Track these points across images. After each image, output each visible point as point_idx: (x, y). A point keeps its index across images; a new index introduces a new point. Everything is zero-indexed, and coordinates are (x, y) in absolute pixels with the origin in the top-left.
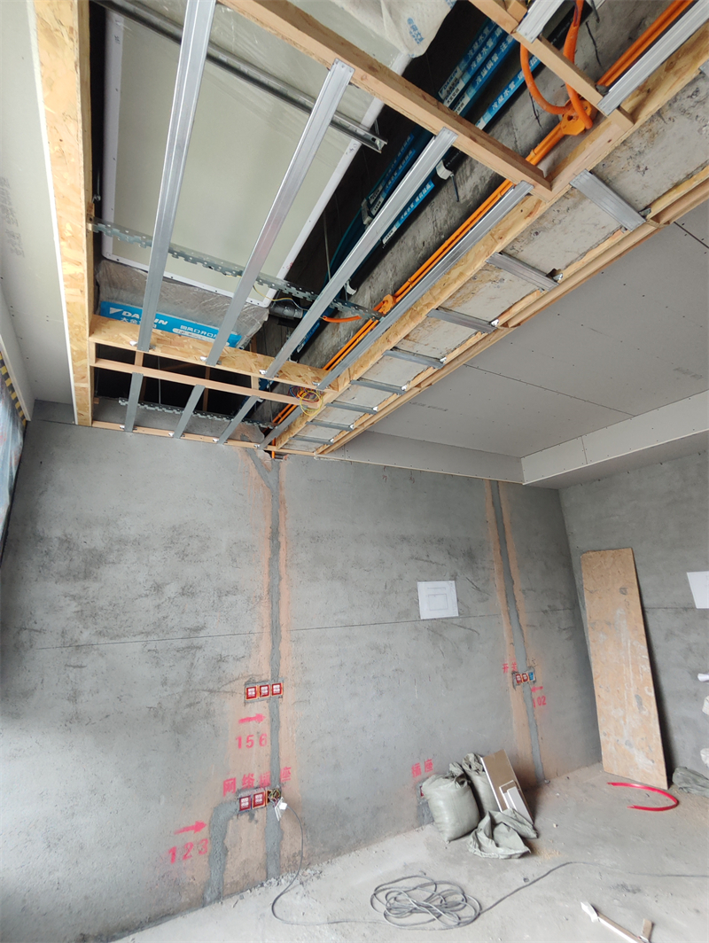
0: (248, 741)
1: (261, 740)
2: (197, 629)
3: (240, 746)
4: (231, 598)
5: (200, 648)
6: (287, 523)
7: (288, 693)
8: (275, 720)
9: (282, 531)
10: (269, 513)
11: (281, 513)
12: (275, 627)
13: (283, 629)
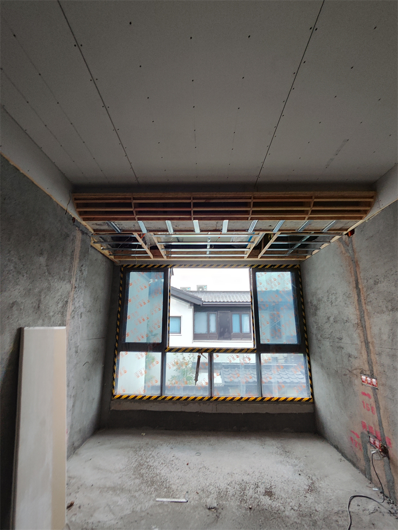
0: (367, 407)
1: (372, 410)
2: (341, 339)
3: (364, 407)
4: (348, 324)
5: (343, 348)
6: (361, 275)
7: (380, 388)
8: (376, 401)
9: (360, 281)
10: (353, 272)
11: (357, 269)
12: (367, 343)
13: (370, 345)
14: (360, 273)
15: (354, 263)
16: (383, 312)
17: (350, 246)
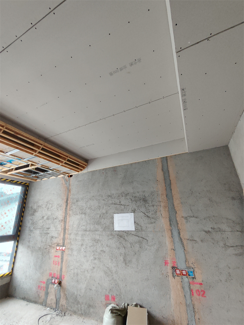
0: (56, 263)
1: (58, 263)
2: (49, 228)
3: (54, 264)
4: (56, 220)
5: (49, 233)
6: (71, 197)
7: (66, 251)
8: (62, 259)
9: (69, 199)
10: (66, 194)
11: (69, 194)
12: (65, 229)
13: (67, 230)
14: (70, 195)
15: (69, 190)
16: (77, 214)
17: (68, 182)
